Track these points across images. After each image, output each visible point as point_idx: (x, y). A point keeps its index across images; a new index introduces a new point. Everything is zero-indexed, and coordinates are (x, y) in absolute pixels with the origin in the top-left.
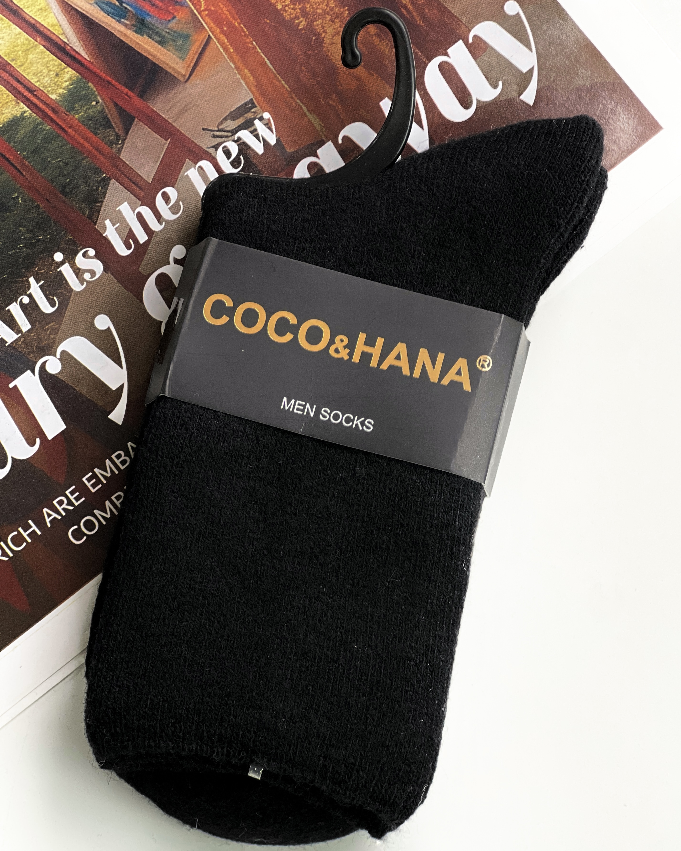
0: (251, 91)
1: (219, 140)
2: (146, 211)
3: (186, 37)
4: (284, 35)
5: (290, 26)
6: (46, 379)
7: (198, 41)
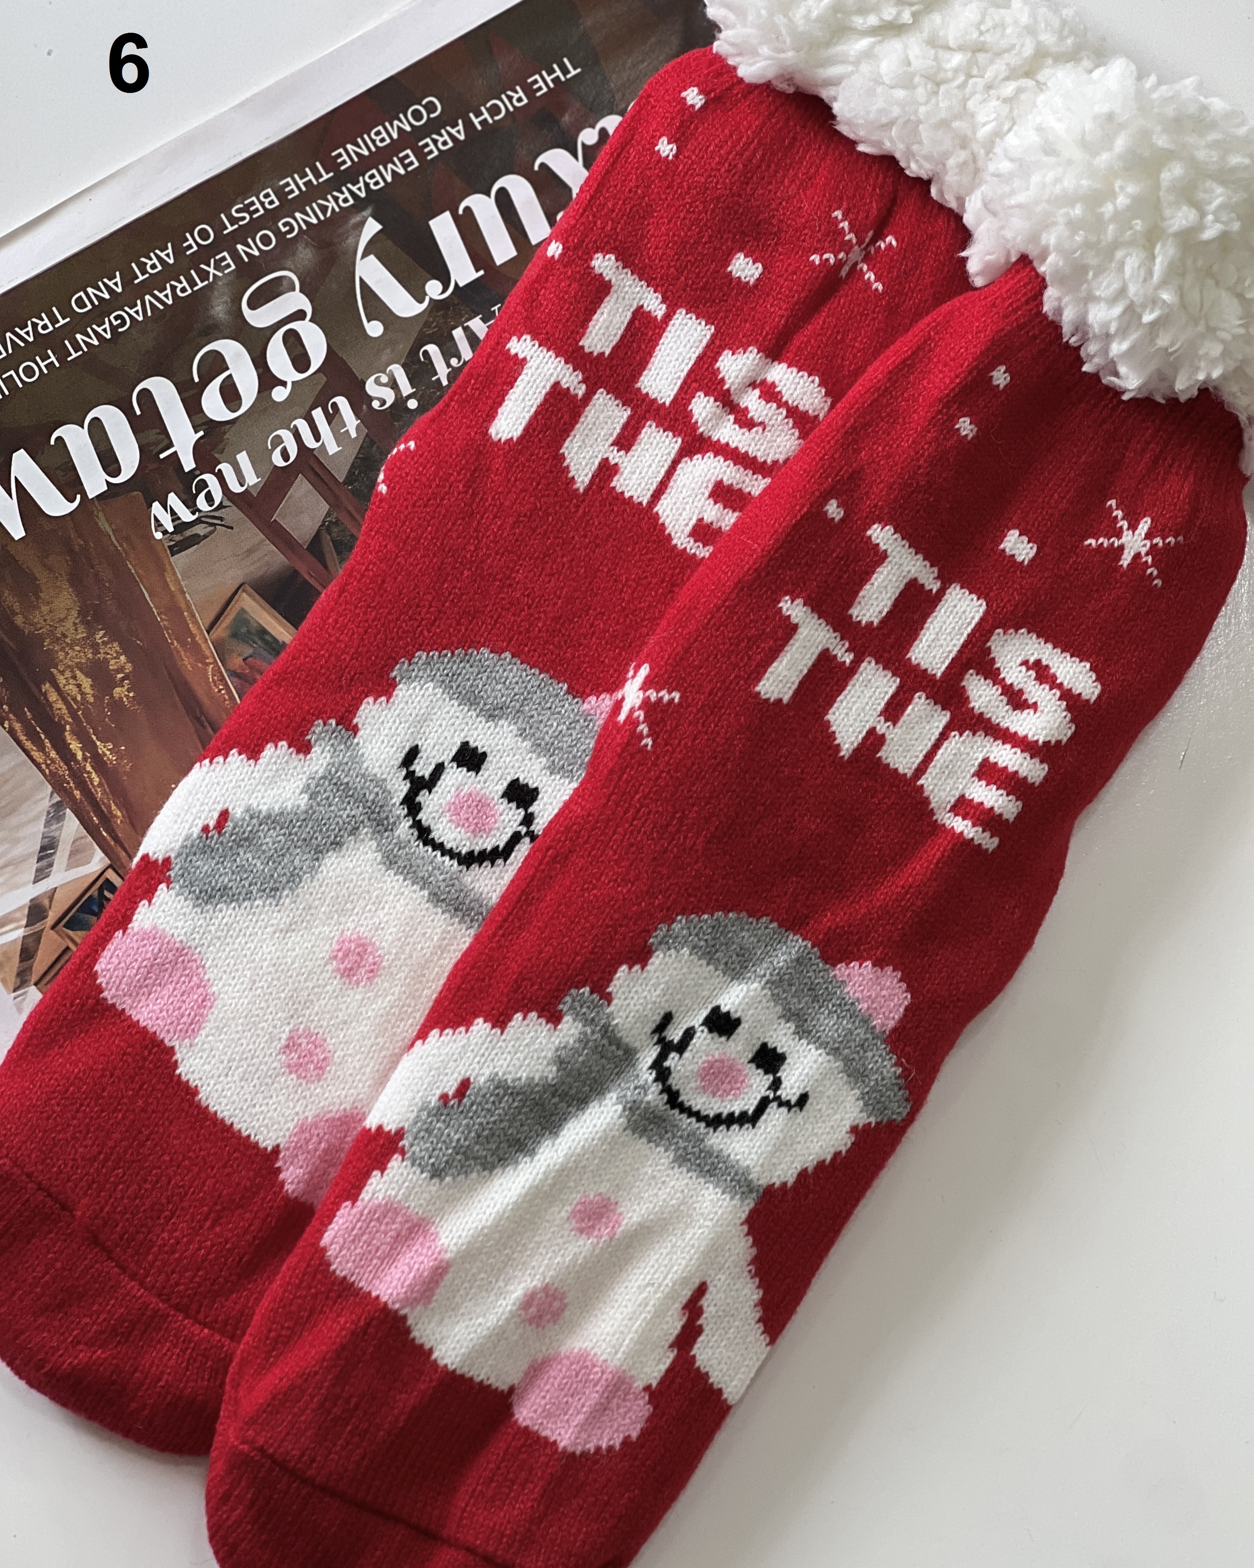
0: (171, 565)
1: (216, 514)
2: (310, 442)
3: (235, 635)
4: (123, 625)
5: (114, 635)
6: (444, 277)
7: (221, 630)
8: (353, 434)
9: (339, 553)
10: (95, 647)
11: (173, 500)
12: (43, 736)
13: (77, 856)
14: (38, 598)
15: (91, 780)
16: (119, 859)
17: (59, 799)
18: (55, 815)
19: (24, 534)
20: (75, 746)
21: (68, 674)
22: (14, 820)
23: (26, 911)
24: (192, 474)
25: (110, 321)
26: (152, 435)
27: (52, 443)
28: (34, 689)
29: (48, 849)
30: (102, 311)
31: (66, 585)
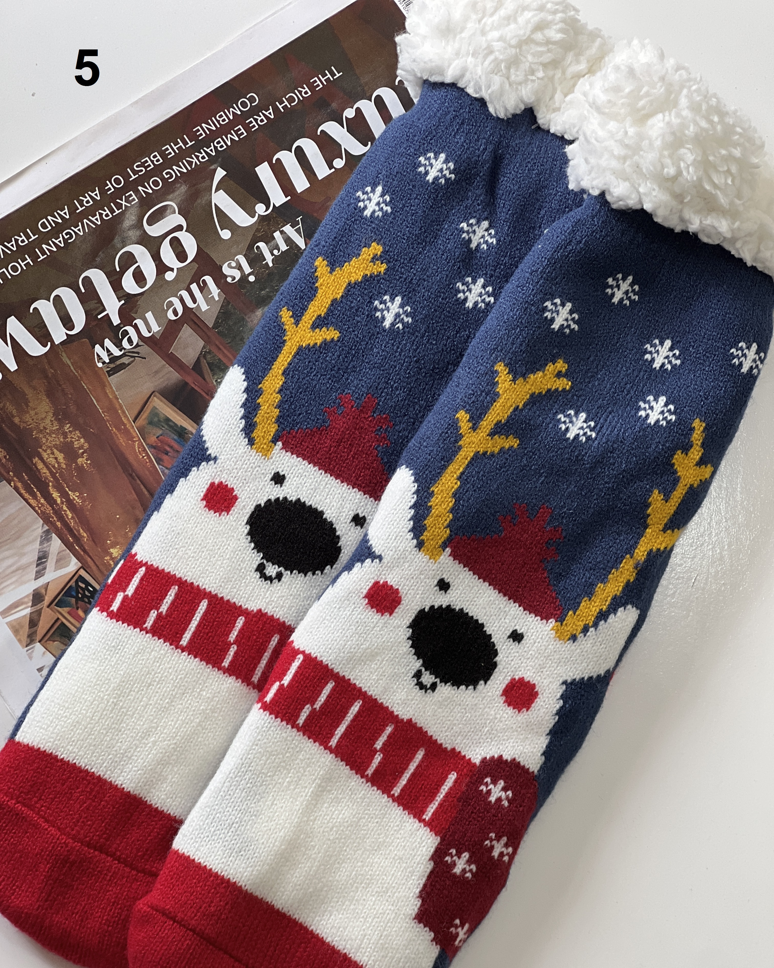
0: (109, 382)
1: (135, 350)
2: (190, 304)
3: (150, 423)
4: (81, 420)
5: (76, 426)
6: (266, 201)
7: (143, 420)
8: (217, 298)
9: (212, 370)
10: (65, 435)
11: (108, 343)
12: (35, 490)
13: (60, 562)
14: (27, 406)
15: (67, 515)
16: (87, 563)
17: (47, 528)
18: (46, 538)
19: (16, 368)
20: (56, 495)
21: (49, 451)
22: (20, 542)
23: (31, 598)
24: (119, 327)
25: (63, 236)
26: (92, 304)
27: (31, 311)
28: (28, 461)
29: (42, 559)
30: (57, 230)
31: (45, 398)
